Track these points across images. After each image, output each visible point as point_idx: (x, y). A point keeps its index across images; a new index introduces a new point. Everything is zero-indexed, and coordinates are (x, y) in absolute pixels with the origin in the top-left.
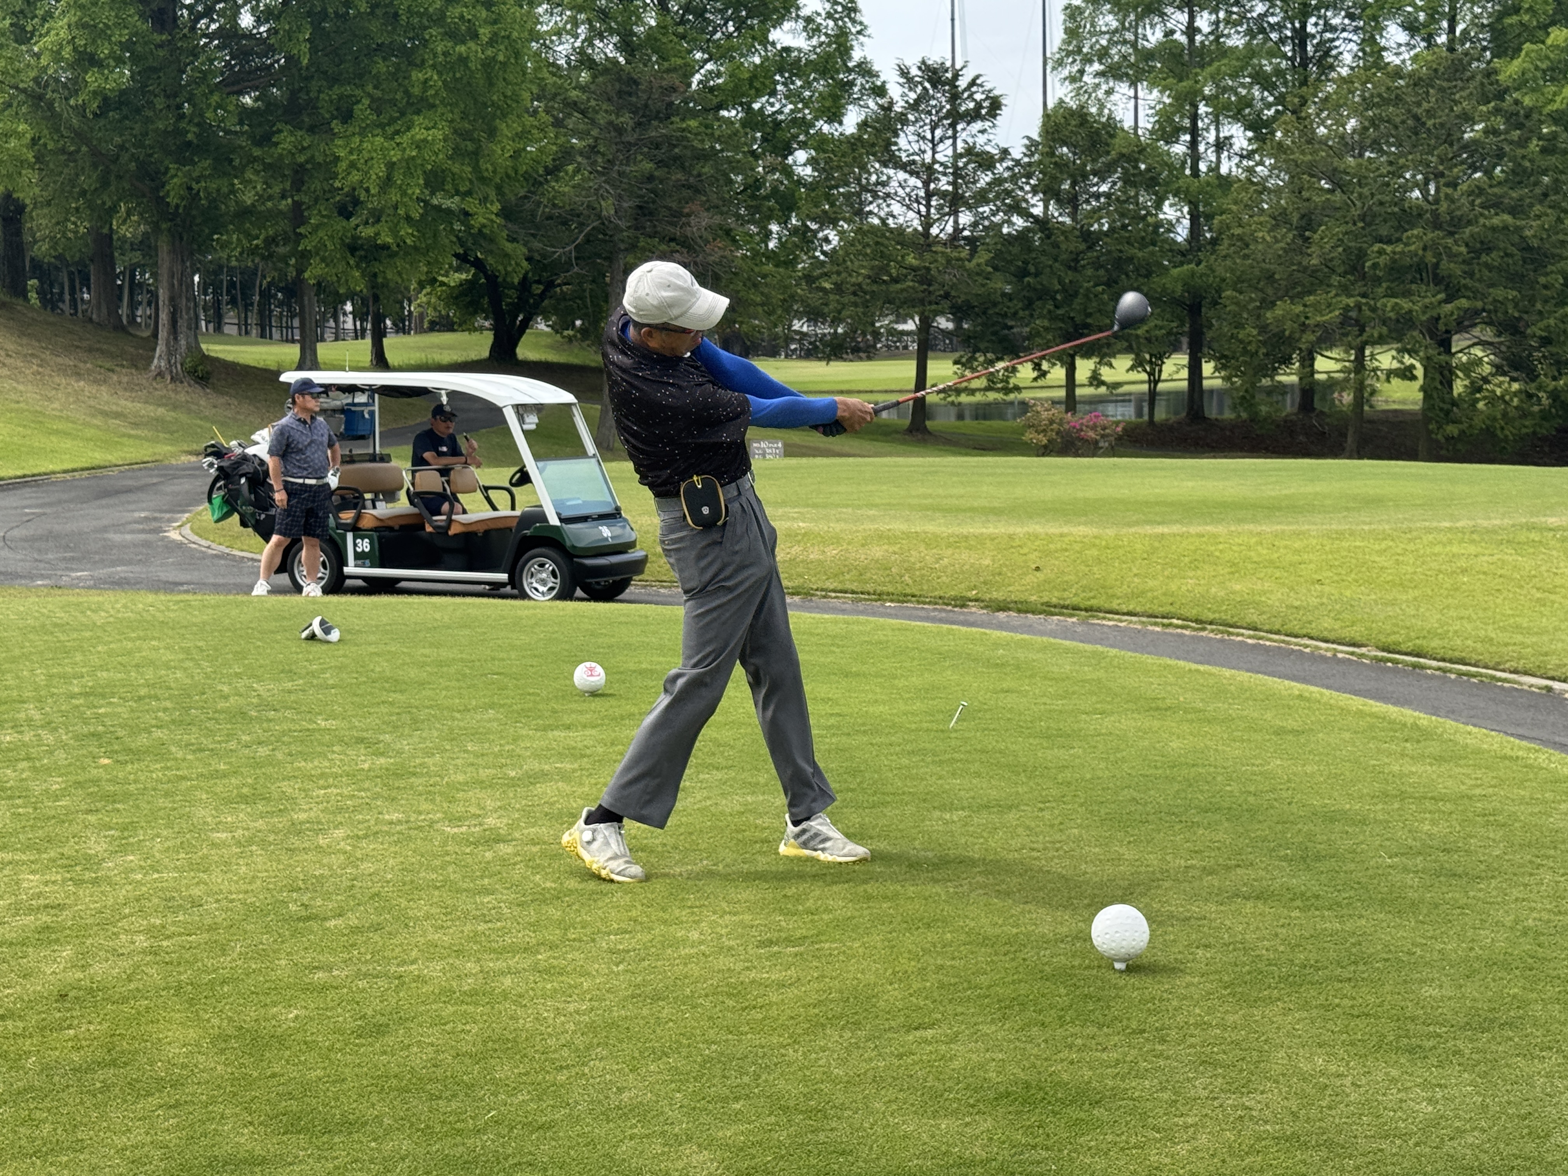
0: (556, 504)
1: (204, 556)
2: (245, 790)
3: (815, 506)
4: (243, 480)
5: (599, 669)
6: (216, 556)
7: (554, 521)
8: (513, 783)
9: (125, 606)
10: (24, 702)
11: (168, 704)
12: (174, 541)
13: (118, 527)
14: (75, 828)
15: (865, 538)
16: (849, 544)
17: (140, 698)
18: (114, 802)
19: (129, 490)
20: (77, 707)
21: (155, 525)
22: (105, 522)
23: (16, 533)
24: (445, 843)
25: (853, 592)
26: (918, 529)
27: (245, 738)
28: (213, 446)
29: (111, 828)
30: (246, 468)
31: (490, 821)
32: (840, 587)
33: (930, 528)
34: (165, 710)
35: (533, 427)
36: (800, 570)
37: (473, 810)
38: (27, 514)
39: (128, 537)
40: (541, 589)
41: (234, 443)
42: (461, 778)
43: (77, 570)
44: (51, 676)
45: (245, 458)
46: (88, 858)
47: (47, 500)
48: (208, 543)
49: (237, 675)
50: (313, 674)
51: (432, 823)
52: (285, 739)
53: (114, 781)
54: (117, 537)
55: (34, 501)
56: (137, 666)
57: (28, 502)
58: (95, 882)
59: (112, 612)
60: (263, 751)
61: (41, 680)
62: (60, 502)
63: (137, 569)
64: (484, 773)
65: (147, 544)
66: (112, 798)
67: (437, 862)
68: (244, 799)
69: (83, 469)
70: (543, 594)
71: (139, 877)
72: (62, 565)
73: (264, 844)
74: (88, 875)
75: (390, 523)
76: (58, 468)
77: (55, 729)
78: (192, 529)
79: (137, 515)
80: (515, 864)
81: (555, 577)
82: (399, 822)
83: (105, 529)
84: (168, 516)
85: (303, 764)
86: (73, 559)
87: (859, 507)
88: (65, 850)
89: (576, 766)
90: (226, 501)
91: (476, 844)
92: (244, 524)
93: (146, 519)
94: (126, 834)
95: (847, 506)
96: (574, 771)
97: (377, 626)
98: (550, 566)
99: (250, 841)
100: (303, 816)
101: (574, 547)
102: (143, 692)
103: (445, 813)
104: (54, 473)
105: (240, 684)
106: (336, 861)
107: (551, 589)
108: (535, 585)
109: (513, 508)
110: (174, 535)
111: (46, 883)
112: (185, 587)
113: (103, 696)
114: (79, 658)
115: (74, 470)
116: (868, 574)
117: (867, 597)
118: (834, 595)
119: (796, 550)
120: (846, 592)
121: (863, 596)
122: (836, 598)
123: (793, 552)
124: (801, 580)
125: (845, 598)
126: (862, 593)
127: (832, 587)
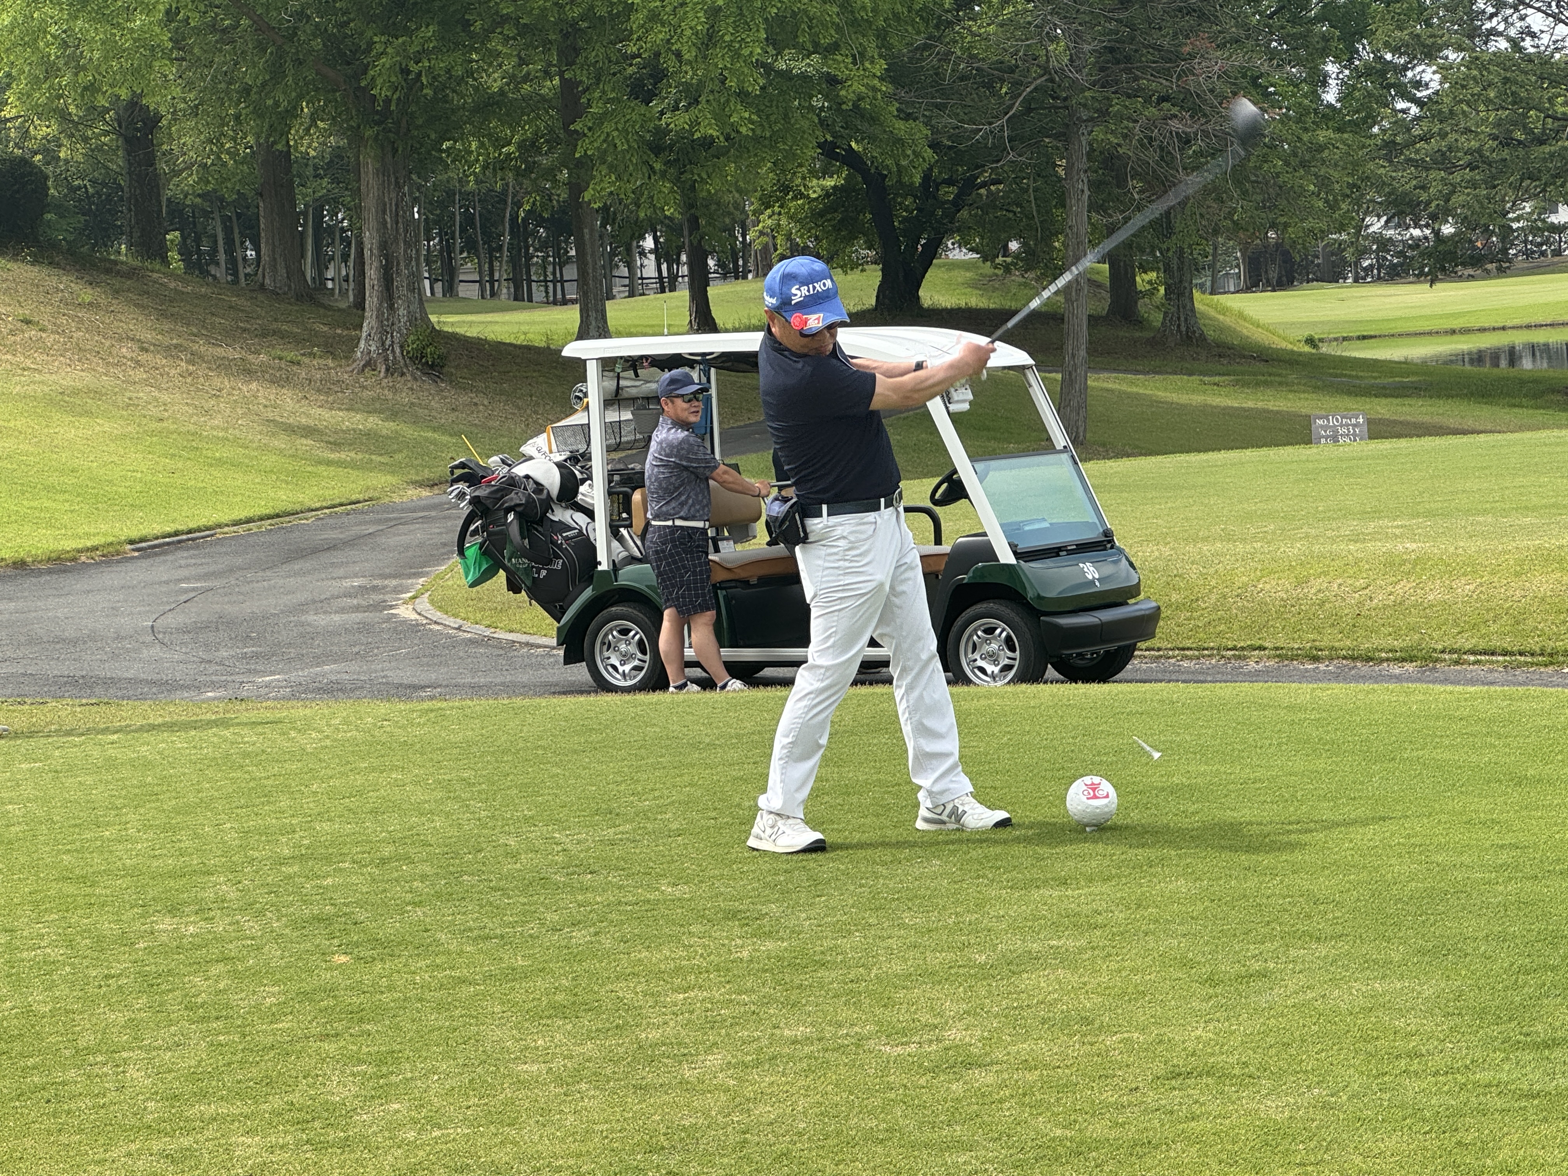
0: (1008, 530)
1: (454, 643)
2: (560, 997)
3: (1430, 514)
4: (511, 517)
5: (1106, 787)
6: (471, 641)
7: (1006, 557)
8: (985, 973)
9: (346, 722)
10: (210, 873)
11: (427, 869)
12: (405, 622)
13: (320, 604)
14: (306, 1063)
15: (1521, 563)
16: (1492, 573)
17: (384, 861)
18: (361, 1020)
19: (332, 547)
20: (290, 877)
21: (376, 597)
22: (301, 597)
23: (171, 620)
24: (884, 1071)
25: (1505, 653)
27: (552, 917)
28: (463, 465)
29: (360, 1062)
30: (515, 498)
31: (955, 1034)
32: (1482, 645)
34: (424, 877)
35: (966, 407)
36: (1411, 620)
37: (926, 1018)
38: (186, 591)
39: (336, 618)
40: (990, 668)
41: (494, 460)
42: (898, 967)
43: (264, 673)
44: (246, 833)
45: (512, 483)
46: (331, 1108)
47: (212, 568)
48: (460, 622)
49: (526, 819)
50: (645, 814)
51: (861, 1039)
52: (613, 916)
53: (357, 988)
54: (320, 620)
55: (193, 571)
56: (374, 812)
57: (185, 572)
58: (345, 1144)
59: (328, 731)
60: (580, 936)
61: (232, 838)
62: (231, 571)
63: (354, 666)
64: (935, 960)
65: (365, 628)
66: (357, 1015)
67: (878, 1102)
68: (560, 1011)
69: (261, 519)
70: (993, 677)
71: (411, 1135)
72: (241, 666)
73: (598, 1079)
74: (332, 1135)
75: (742, 574)
76: (225, 518)
77: (261, 913)
78: (432, 602)
79: (347, 583)
80: (1001, 1101)
81: (1012, 649)
82: (808, 1040)
83: (301, 608)
84: (394, 582)
85: (645, 954)
86: (256, 656)
87: (1505, 513)
88: (295, 1097)
89: (1083, 942)
90: (485, 551)
91: (935, 1070)
92: (513, 587)
93: (363, 590)
94: (384, 1070)
95: (1485, 512)
96: (1081, 951)
97: (738, 736)
98: (1003, 631)
99: (577, 1075)
100: (654, 1035)
101: (1039, 597)
102: (387, 851)
103: (879, 1023)
104: (219, 526)
105: (534, 834)
106: (715, 1102)
107: (1007, 668)
108: (980, 663)
109: (938, 541)
110: (405, 612)
111: (271, 1149)
112: (429, 692)
113: (327, 859)
114: (284, 802)
115: (249, 521)
116: (1530, 622)
117: (1529, 659)
118: (1472, 658)
119: (1403, 587)
120: (1493, 654)
121: (1523, 659)
122: (1477, 662)
123: (1399, 589)
124: (1416, 637)
125: (1492, 662)
126: (1521, 654)
127: (1468, 646)
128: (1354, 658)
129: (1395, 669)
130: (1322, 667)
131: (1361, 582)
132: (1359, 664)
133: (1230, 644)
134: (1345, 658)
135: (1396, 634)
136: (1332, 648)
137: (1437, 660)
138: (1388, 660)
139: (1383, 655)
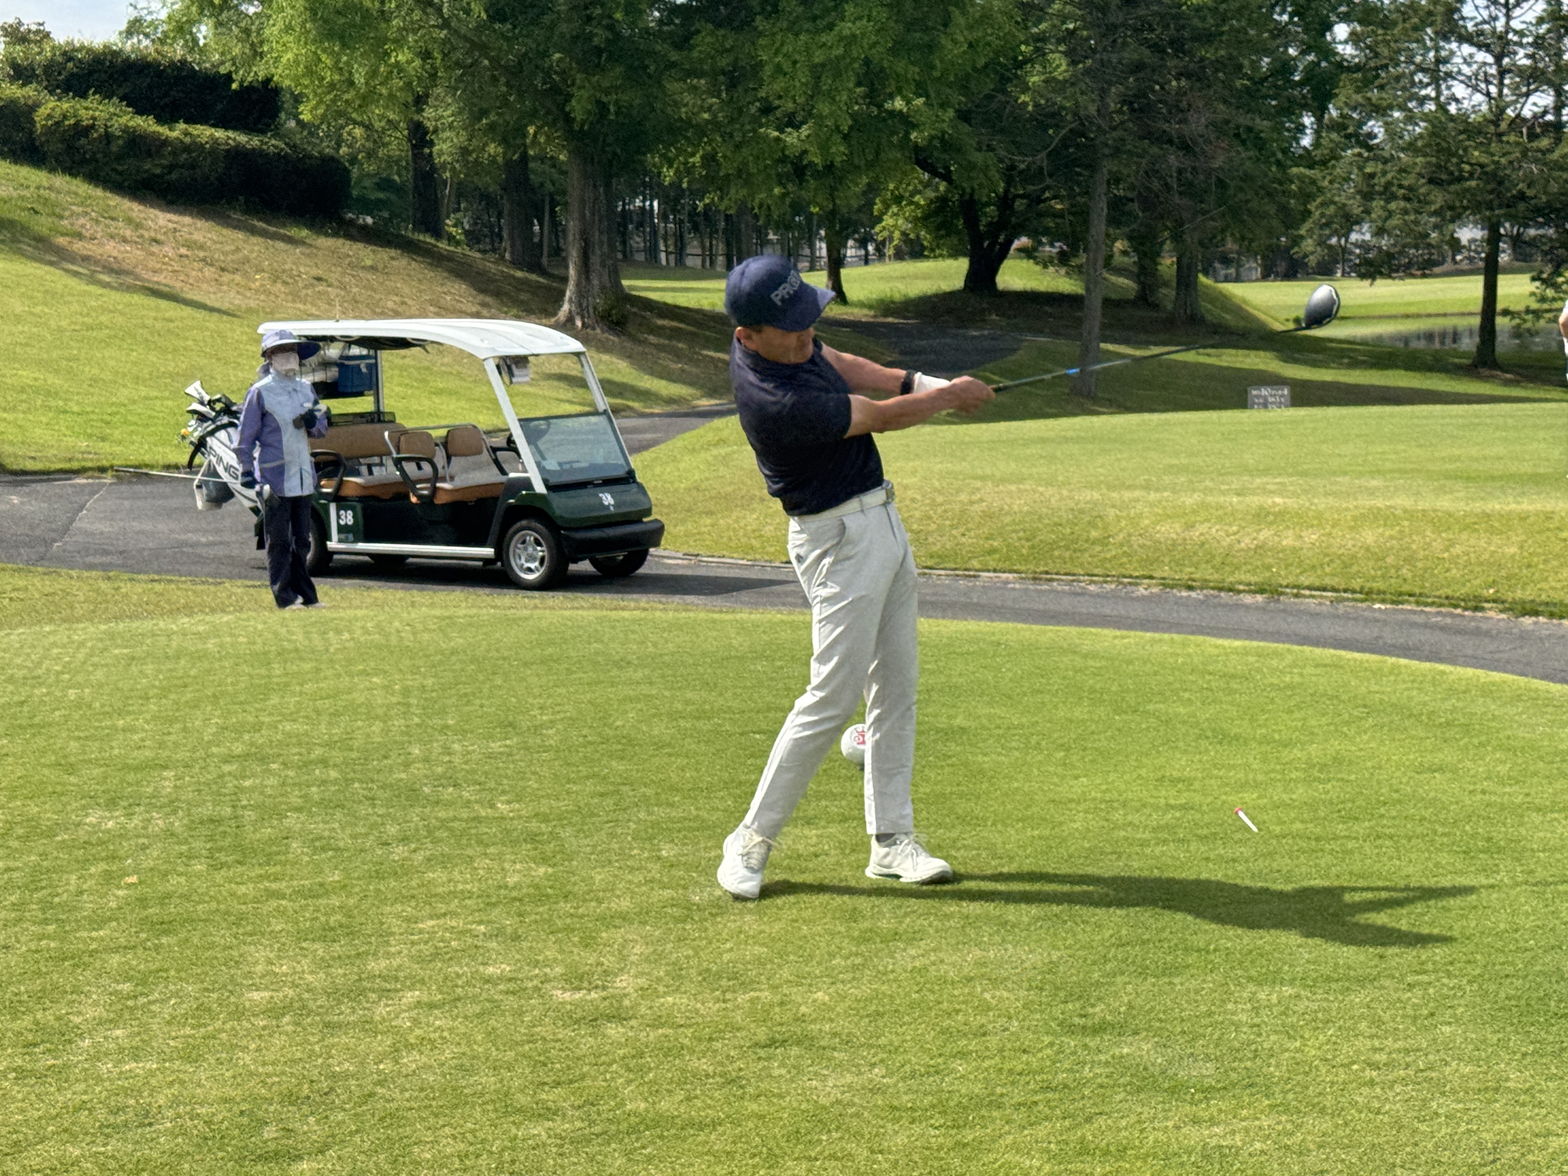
2: (336, 918)
3: (1304, 474)
14: (85, 977)
15: (1355, 519)
16: (1333, 527)
17: (306, 764)
18: (164, 932)
20: (223, 776)
24: (538, 1021)
25: (1333, 590)
26: (1427, 506)
27: (391, 830)
31: (621, 982)
32: (1317, 583)
33: (1445, 503)
36: (1267, 560)
49: (444, 729)
68: (326, 933)
87: (1360, 475)
95: (1345, 473)
100: (381, 966)
116: (1355, 568)
117: (1349, 596)
118: (1307, 592)
119: (1265, 534)
120: (1324, 589)
121: (1345, 595)
122: (1313, 597)
123: (1261, 537)
124: (1268, 574)
125: (1322, 597)
126: (1345, 591)
127: (1307, 583)
128: (1221, 589)
129: (1248, 599)
130: (1193, 594)
131: (1235, 528)
132: (1223, 594)
133: (1127, 573)
134: (1213, 588)
135: (1254, 572)
136: (1206, 580)
137: (1282, 593)
138: (1244, 591)
139: (1241, 587)
